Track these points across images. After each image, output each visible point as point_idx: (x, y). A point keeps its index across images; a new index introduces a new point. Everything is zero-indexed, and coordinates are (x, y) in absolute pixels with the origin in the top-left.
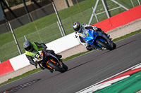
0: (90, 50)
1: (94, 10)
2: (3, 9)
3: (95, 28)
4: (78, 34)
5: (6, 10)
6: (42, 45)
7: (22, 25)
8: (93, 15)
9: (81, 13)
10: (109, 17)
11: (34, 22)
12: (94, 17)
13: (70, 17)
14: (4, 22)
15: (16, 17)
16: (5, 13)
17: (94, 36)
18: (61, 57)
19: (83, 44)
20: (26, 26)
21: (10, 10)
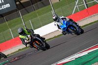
0: (65, 34)
1: (77, 3)
2: (16, 2)
3: (68, 19)
4: (56, 23)
5: (18, 3)
6: (31, 31)
7: (28, 13)
8: (76, 6)
9: (68, 5)
10: (86, 8)
11: (36, 11)
12: (77, 8)
13: (60, 8)
14: (16, 10)
15: (24, 8)
16: (17, 5)
17: (67, 25)
18: (44, 39)
19: (60, 30)
20: (30, 13)
21: (20, 3)
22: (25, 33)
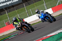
0: (43, 22)
3: (45, 12)
7: (29, 5)
8: (59, 1)
11: (34, 4)
22: (18, 21)
